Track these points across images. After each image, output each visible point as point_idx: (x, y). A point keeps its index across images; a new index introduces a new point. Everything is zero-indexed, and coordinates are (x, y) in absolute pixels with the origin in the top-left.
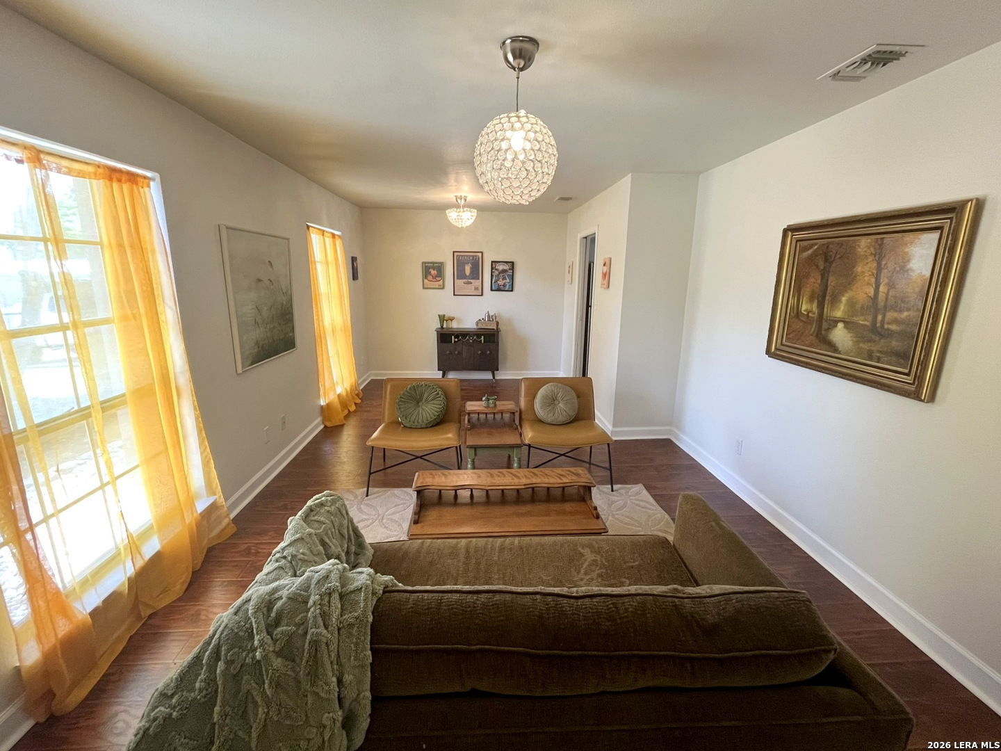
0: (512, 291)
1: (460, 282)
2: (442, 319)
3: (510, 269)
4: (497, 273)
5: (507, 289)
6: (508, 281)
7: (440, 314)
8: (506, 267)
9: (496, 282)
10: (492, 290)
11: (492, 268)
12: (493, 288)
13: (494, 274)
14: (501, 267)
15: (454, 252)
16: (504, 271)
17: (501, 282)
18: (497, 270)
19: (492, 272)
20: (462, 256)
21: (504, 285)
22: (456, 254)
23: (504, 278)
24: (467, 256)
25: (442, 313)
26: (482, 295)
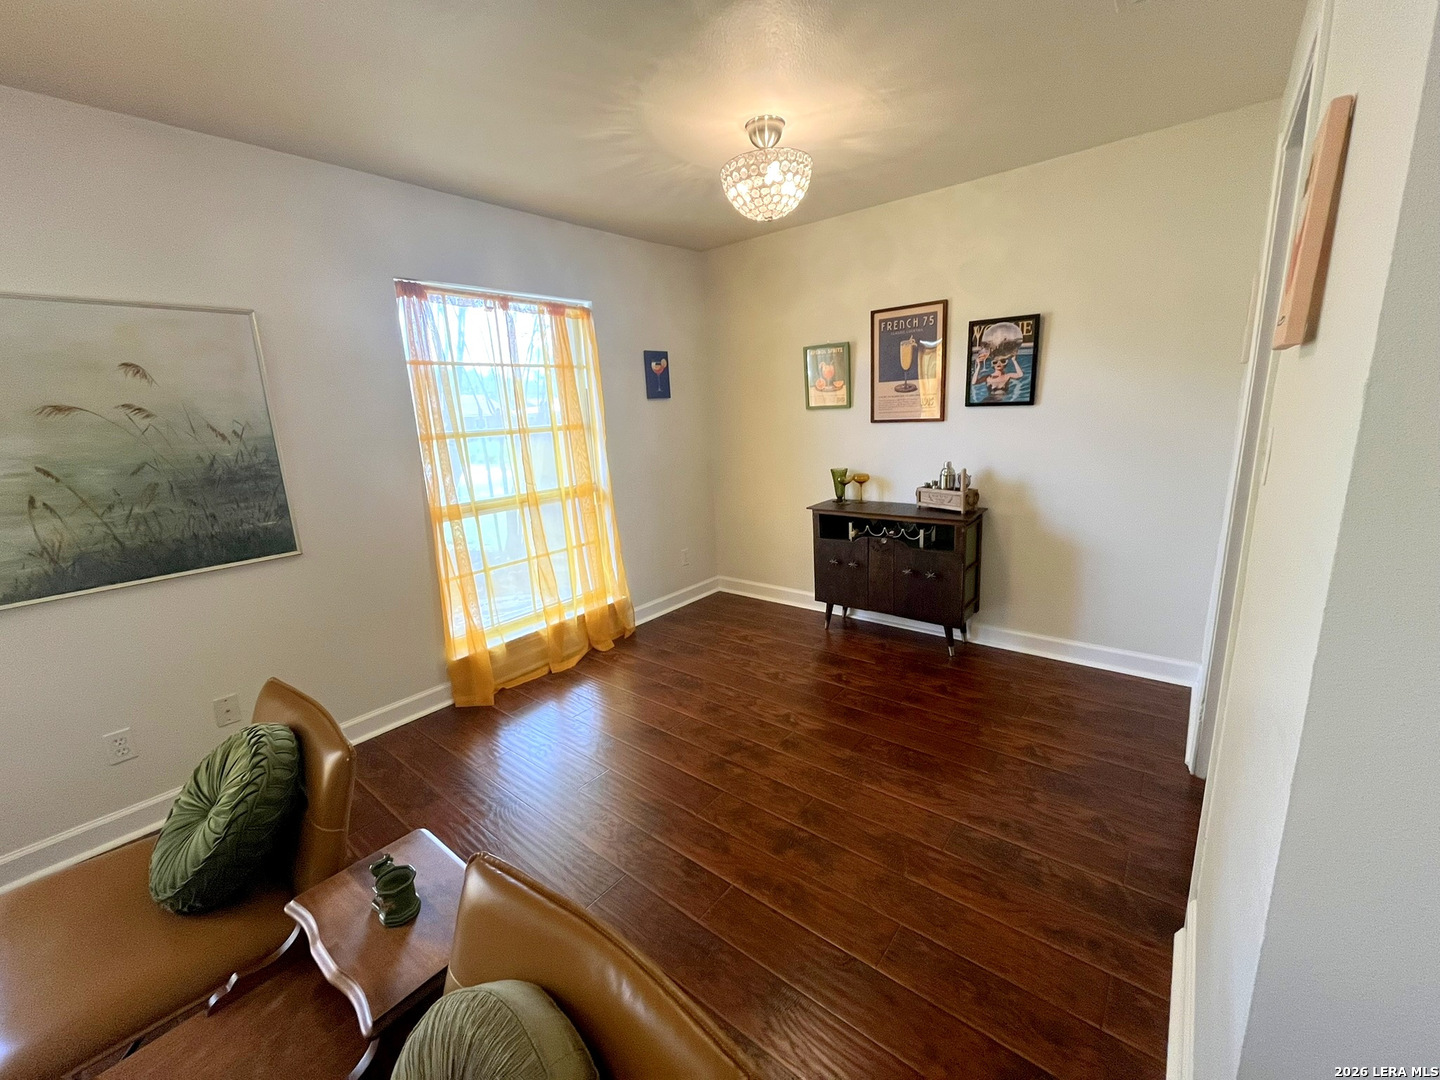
0: (1031, 402)
1: (886, 389)
2: (840, 480)
3: (1026, 339)
4: (985, 353)
5: (1014, 398)
6: (1019, 373)
7: (835, 467)
8: (1015, 334)
9: (982, 379)
10: (969, 404)
11: (971, 344)
12: (974, 399)
13: (977, 359)
14: (996, 337)
15: (873, 313)
16: (1008, 346)
17: (997, 381)
18: (986, 345)
19: (970, 354)
20: (892, 320)
21: (1007, 389)
22: (878, 317)
23: (1007, 368)
24: (905, 318)
25: (840, 466)
26: (943, 418)
